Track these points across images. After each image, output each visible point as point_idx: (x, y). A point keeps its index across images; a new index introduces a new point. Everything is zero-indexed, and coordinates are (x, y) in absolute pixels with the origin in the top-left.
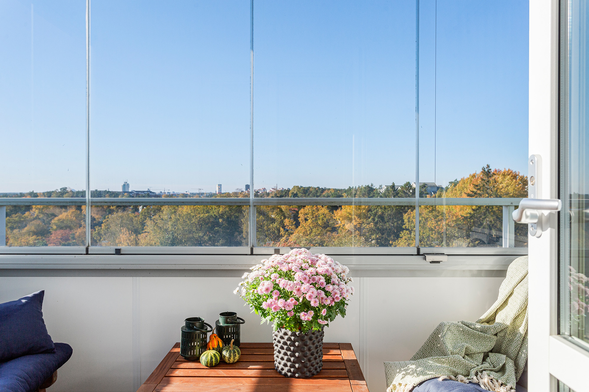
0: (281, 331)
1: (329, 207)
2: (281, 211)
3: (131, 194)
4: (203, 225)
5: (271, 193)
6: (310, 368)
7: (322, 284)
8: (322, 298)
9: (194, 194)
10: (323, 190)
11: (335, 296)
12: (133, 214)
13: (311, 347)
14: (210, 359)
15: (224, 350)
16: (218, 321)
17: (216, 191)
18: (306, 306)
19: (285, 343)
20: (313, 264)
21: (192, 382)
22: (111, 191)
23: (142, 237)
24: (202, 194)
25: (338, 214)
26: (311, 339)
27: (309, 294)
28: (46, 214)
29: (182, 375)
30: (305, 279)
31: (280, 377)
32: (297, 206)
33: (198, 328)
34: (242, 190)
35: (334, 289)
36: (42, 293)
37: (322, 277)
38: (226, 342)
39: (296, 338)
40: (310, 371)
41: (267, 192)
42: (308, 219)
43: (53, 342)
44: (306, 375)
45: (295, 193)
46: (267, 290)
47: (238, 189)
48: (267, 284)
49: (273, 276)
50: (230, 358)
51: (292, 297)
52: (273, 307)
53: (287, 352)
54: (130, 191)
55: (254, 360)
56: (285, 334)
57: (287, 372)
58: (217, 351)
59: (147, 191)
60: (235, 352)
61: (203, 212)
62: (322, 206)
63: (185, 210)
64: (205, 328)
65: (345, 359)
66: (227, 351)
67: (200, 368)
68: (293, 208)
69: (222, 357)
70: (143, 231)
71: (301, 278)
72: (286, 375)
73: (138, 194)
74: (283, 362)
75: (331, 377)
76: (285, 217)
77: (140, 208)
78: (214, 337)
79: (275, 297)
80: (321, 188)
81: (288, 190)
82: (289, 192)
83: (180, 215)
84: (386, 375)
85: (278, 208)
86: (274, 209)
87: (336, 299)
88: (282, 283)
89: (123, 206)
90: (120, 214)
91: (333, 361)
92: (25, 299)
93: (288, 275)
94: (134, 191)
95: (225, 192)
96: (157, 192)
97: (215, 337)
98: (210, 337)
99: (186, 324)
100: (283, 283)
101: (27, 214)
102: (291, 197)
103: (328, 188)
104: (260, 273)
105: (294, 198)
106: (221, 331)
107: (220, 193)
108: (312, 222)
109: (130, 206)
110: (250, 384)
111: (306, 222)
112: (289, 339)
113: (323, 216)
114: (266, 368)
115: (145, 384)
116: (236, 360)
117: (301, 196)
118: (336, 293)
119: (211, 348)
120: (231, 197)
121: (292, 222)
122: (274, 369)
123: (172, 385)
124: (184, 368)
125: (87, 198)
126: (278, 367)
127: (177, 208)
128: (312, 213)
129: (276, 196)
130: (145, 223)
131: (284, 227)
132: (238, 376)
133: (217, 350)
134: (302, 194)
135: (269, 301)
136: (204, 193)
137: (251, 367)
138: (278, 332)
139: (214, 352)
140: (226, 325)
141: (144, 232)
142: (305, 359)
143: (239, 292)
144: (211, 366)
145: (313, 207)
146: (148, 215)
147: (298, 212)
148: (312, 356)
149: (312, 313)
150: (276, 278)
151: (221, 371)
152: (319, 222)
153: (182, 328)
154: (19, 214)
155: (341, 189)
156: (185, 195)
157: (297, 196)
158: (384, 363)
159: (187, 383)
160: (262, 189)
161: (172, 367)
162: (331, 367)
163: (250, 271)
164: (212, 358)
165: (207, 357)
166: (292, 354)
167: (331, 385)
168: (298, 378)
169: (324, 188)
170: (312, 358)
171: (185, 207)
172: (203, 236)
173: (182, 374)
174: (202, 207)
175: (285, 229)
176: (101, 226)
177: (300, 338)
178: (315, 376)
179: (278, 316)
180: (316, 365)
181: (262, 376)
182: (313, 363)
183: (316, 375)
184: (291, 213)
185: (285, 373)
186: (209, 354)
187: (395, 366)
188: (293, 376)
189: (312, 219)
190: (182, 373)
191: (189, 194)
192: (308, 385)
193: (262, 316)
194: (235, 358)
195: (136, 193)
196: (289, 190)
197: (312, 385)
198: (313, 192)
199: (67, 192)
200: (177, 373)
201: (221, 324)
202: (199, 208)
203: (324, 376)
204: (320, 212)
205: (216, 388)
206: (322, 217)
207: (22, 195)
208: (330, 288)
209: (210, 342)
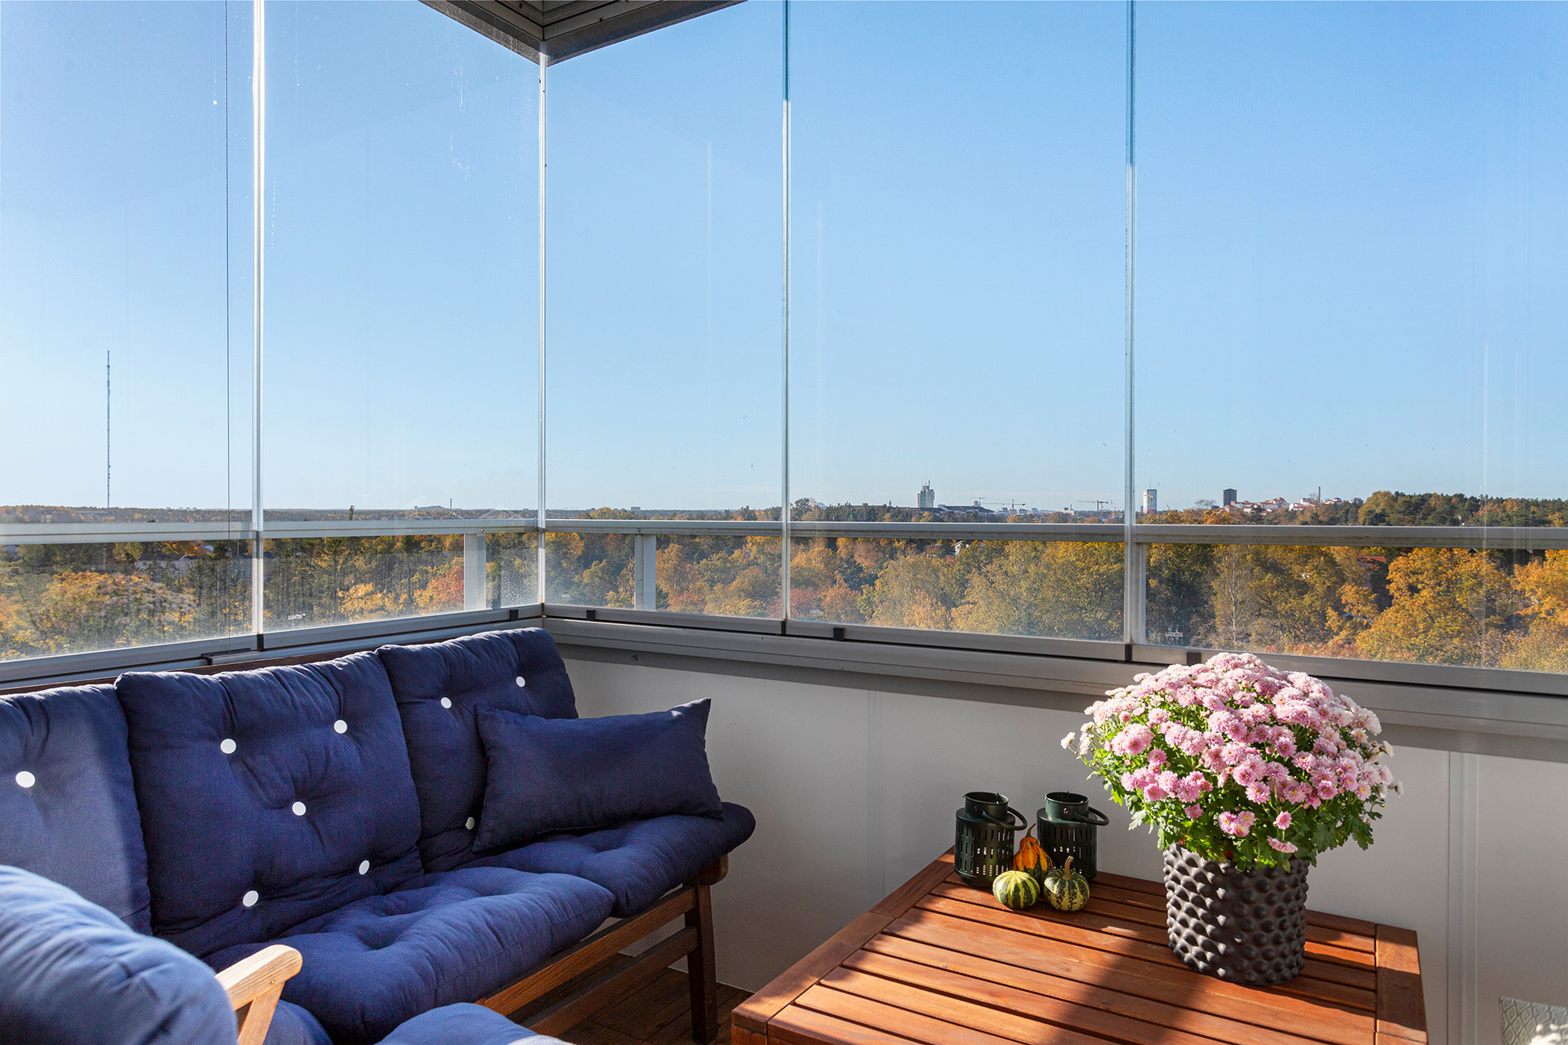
0: (1181, 855)
1: (1496, 554)
2: (1331, 561)
3: (937, 514)
4: (1107, 592)
5: (1302, 512)
6: (1261, 963)
7: (1284, 748)
8: (1284, 785)
9: (1084, 515)
10: (1475, 505)
11: (1320, 785)
12: (942, 560)
13: (1263, 909)
14: (1012, 889)
15: (1049, 876)
16: (1042, 812)
17: (1142, 507)
18: (1235, 799)
19: (1190, 886)
20: (1267, 694)
21: (968, 930)
22: (895, 506)
23: (960, 614)
24: (1107, 514)
25: (1529, 576)
26: (1261, 887)
27: (1242, 768)
28: (769, 556)
29: (950, 912)
30: (1236, 730)
31: (1177, 968)
32: (1384, 548)
33: (989, 817)
34: (1215, 505)
35: (1318, 765)
36: (708, 702)
37: (1286, 730)
38: (1057, 861)
39: (1220, 879)
40: (1260, 972)
41: (1290, 509)
42: (1420, 586)
43: (719, 799)
44: (1247, 977)
45: (1378, 511)
46: (1135, 745)
47: (1202, 501)
48: (1136, 731)
49: (1153, 715)
50: (1060, 898)
51: (1197, 770)
52: (1146, 788)
53: (1195, 908)
54: (935, 506)
55: (1122, 917)
56: (1191, 862)
57: (1195, 960)
58: (1031, 875)
59: (974, 508)
60: (1074, 887)
61: (1107, 560)
62: (1472, 551)
63: (1063, 552)
64: (1010, 820)
65: (1383, 965)
66: (1055, 881)
67: (991, 906)
68: (1369, 555)
69: (1043, 892)
70: (963, 601)
71: (1224, 728)
72: (1192, 965)
73: (951, 512)
74: (1186, 932)
75: (1321, 1000)
76: (1343, 581)
77: (956, 547)
78: (1030, 846)
79: (1153, 764)
80: (1468, 497)
81: (1354, 504)
82: (1359, 511)
83: (1048, 567)
84: (1503, 1033)
85: (1322, 554)
86: (1307, 557)
87: (1324, 793)
88: (1173, 733)
89: (919, 542)
90: (910, 559)
91: (1343, 963)
92: (678, 711)
93: (1193, 717)
94: (946, 507)
95: (1167, 509)
96: (996, 509)
97: (1032, 845)
98: (1022, 842)
99: (967, 804)
100: (1175, 732)
101: (737, 553)
102: (1364, 525)
103: (1494, 498)
104: (1124, 705)
105: (1374, 525)
106: (1048, 835)
107: (1153, 511)
108: (1434, 598)
109: (935, 541)
110: (1096, 966)
111: (1411, 596)
112: (1200, 877)
113: (1471, 582)
114: (1148, 940)
115: (871, 911)
116: (1076, 907)
117: (1400, 522)
118: (1324, 777)
119: (1022, 868)
120: (1183, 522)
121: (1364, 596)
122: (1167, 946)
123: (924, 927)
124: (957, 898)
125: (784, 521)
126: (1175, 942)
127: (1040, 547)
128: (1434, 570)
129: (1315, 518)
130: (967, 580)
131: (1338, 607)
132: (1073, 941)
133: (1034, 874)
134: (1402, 516)
135: (1139, 774)
136: (1109, 513)
137: (1110, 929)
138: (1175, 855)
139: (1024, 876)
140: (1060, 821)
141: (965, 603)
142: (1246, 935)
143: (1075, 744)
144: (1017, 905)
145: (1438, 553)
146: (974, 563)
147: (1385, 568)
148: (1265, 934)
149: (1251, 818)
150: (1161, 719)
151: (1037, 923)
152: (1458, 599)
153: (958, 813)
154: (723, 554)
155: (1545, 502)
156: (1063, 517)
157: (1384, 521)
158: (1500, 999)
159: (955, 930)
160: (1274, 502)
161: (933, 892)
162: (1330, 977)
163: (1105, 698)
164: (1017, 888)
165: (1007, 883)
166: (1210, 916)
167: (1315, 1017)
168: (1225, 978)
169: (1482, 496)
170: (1266, 938)
171: (1062, 546)
172: (1107, 620)
173: (950, 910)
174: (1103, 548)
175: (1341, 613)
176: (874, 585)
177: (1228, 879)
178: (1276, 987)
179: (1164, 813)
180: (1278, 959)
181: (1133, 955)
182: (1270, 950)
183: (1277, 985)
184: (1363, 569)
185: (1191, 960)
186: (1013, 879)
187: (1533, 1014)
188: (1210, 971)
189: (1433, 588)
190: (950, 908)
191: (1073, 514)
192: (1249, 1001)
193: (1131, 808)
194: (1074, 901)
195: (949, 511)
196: (1358, 504)
197: (1259, 1004)
198: (1438, 510)
199: (809, 509)
200: (941, 905)
201: (1050, 819)
202: (1096, 549)
203: (1301, 992)
204: (1464, 569)
205: (1016, 954)
206: (1469, 583)
207: (728, 515)
208: (1307, 761)
209: (1019, 853)
